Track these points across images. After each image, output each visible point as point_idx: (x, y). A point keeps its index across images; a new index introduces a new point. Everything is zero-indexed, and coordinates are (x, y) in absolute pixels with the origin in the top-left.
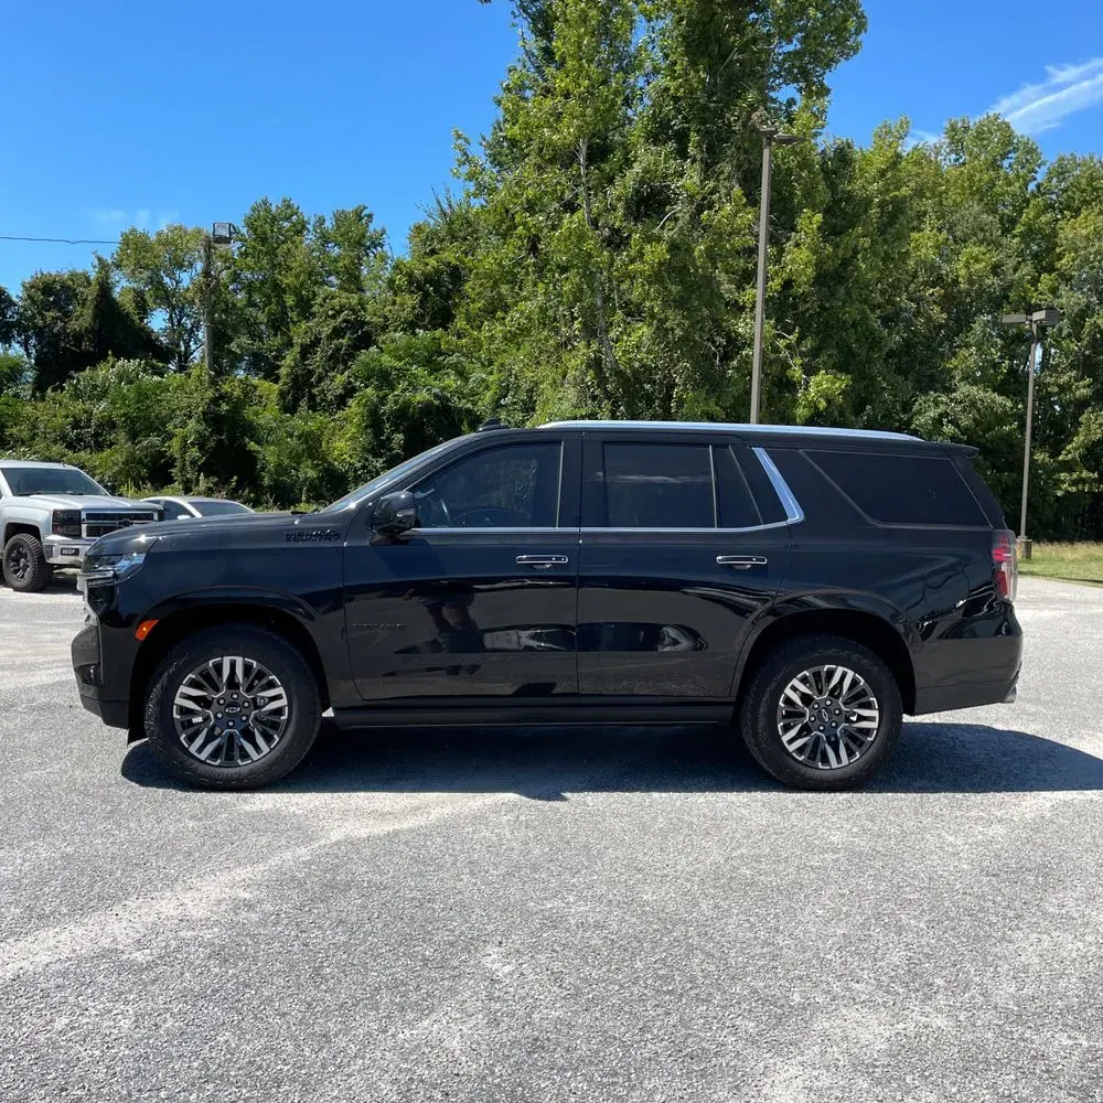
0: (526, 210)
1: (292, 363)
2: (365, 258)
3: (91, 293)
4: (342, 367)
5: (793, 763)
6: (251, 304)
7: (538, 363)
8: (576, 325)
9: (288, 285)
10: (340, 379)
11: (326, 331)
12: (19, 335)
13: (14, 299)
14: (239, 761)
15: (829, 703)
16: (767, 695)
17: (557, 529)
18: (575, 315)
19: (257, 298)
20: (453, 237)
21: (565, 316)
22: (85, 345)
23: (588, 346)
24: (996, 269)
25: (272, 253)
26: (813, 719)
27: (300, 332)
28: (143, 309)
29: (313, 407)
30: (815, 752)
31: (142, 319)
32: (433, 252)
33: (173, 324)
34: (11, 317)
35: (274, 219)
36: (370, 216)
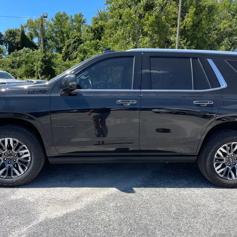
0: (119, 7)
1: (65, 50)
2: (82, 26)
3: (20, 33)
4: (76, 50)
5: (219, 178)
6: (56, 36)
7: (121, 48)
8: (131, 38)
9: (65, 31)
10: (76, 53)
11: (72, 42)
12: (5, 43)
13: (3, 35)
14: (13, 176)
15: (232, 155)
16: (211, 153)
17: (132, 90)
18: (130, 36)
19: (58, 35)
20: (101, 19)
21: (128, 36)
22: (19, 45)
23: (134, 43)
24: (230, 26)
25: (61, 24)
26: (226, 161)
27: (67, 42)
28: (32, 37)
29: (70, 60)
30: (227, 174)
31: (32, 40)
32: (97, 23)
33: (39, 41)
34: (2, 39)
35: (61, 16)
36: (83, 15)
